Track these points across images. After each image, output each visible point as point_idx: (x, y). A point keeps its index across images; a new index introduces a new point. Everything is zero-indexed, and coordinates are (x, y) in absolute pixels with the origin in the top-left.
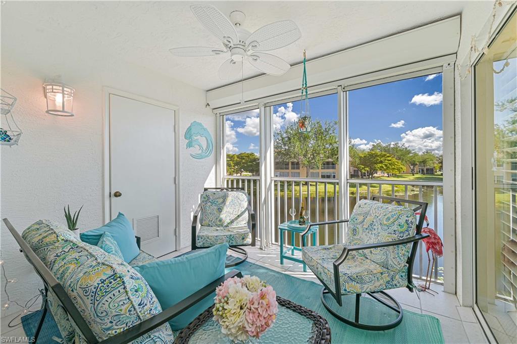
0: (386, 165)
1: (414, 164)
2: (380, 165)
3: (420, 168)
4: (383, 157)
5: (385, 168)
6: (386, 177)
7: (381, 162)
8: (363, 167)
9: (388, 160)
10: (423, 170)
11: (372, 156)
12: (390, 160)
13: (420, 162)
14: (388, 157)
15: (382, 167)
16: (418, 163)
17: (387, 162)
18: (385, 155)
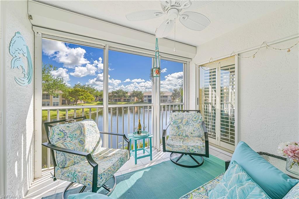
0: (85, 97)
1: (97, 97)
2: (82, 97)
3: (99, 98)
4: (83, 92)
5: (85, 98)
6: (83, 103)
7: (82, 95)
8: (71, 98)
9: (86, 94)
10: (100, 99)
11: (77, 91)
12: (87, 94)
13: (99, 95)
14: (86, 92)
15: (83, 98)
16: (99, 96)
17: (85, 95)
18: (84, 91)
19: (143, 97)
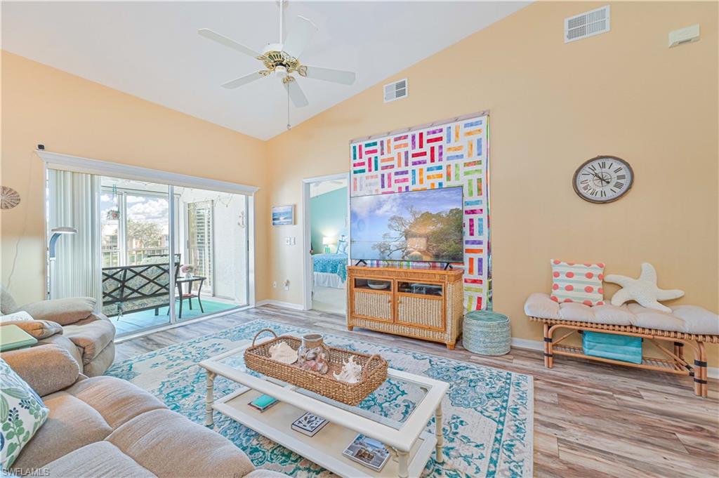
19: (160, 239)
